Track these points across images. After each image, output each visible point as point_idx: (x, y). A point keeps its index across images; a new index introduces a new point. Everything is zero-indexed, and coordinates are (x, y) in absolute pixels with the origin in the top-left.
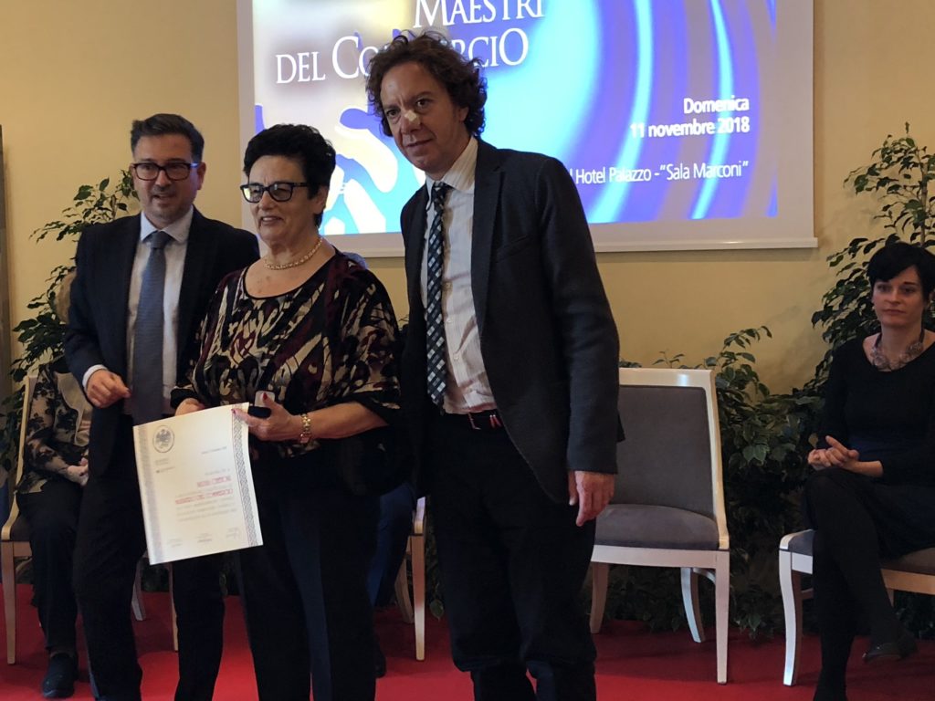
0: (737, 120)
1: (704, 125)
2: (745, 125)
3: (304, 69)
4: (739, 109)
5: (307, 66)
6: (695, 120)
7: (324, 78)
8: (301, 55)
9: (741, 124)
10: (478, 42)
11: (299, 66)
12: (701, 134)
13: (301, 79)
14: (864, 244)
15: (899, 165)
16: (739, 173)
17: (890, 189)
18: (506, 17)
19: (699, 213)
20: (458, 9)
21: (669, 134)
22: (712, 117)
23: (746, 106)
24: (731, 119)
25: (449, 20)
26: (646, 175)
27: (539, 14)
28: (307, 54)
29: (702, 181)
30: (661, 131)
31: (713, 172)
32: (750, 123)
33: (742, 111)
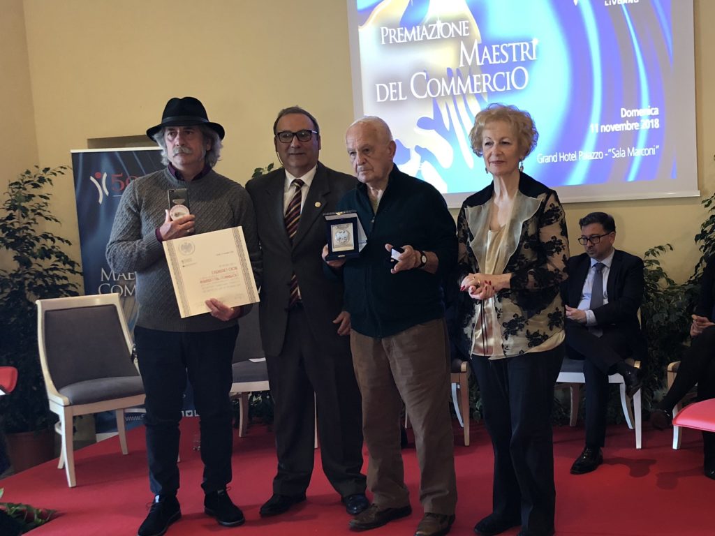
0: (652, 120)
1: (634, 124)
2: (656, 124)
3: (394, 93)
4: (653, 114)
5: (395, 91)
6: (627, 121)
7: (406, 98)
8: (391, 84)
9: (654, 123)
10: (499, 75)
11: (390, 91)
12: (631, 130)
13: (392, 99)
16: (654, 153)
18: (515, 60)
19: (632, 177)
20: (486, 55)
21: (613, 130)
22: (637, 119)
23: (657, 112)
24: (648, 120)
25: (480, 61)
26: (600, 155)
27: (534, 58)
28: (395, 83)
29: (632, 158)
30: (608, 128)
31: (639, 152)
32: (659, 123)
33: (655, 116)
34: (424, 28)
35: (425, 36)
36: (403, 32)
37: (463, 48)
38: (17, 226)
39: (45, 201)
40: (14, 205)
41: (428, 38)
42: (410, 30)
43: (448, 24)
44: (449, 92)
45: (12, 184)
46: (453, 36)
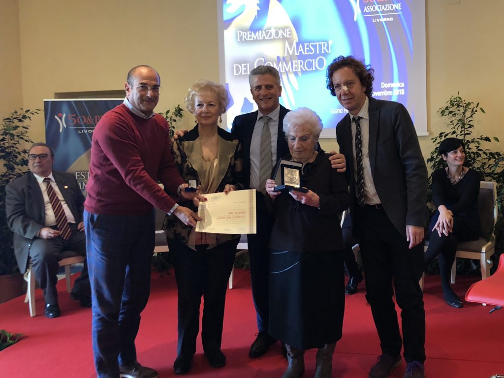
0: (400, 90)
1: (389, 92)
2: (403, 92)
3: (244, 70)
4: (401, 86)
6: (385, 90)
8: (243, 65)
10: (308, 61)
12: (387, 95)
13: (243, 73)
14: (444, 134)
15: (456, 107)
17: (453, 115)
18: (318, 52)
20: (301, 49)
21: (376, 95)
22: (391, 89)
23: (403, 85)
24: (397, 90)
25: (297, 53)
27: (330, 52)
32: (405, 92)
34: (264, 32)
35: (264, 37)
36: (251, 34)
37: (287, 44)
38: (7, 145)
39: (25, 130)
40: (6, 132)
41: (266, 38)
42: (255, 33)
43: (278, 30)
45: (5, 119)
46: (281, 37)
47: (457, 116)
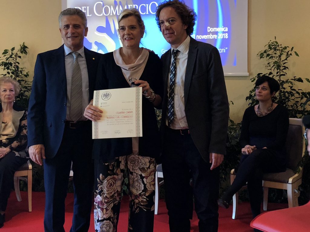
1: (214, 35)
2: (226, 36)
5: (85, 11)
6: (211, 34)
7: (91, 16)
9: (225, 36)
10: (142, 6)
12: (213, 39)
15: (273, 50)
16: (224, 51)
17: (270, 57)
21: (203, 38)
22: (216, 33)
23: (227, 30)
24: (222, 34)
28: (85, 7)
30: (200, 37)
32: (228, 36)
33: (226, 32)
44: (114, 13)
47: (273, 58)
